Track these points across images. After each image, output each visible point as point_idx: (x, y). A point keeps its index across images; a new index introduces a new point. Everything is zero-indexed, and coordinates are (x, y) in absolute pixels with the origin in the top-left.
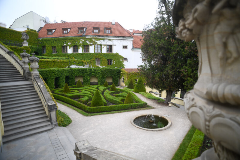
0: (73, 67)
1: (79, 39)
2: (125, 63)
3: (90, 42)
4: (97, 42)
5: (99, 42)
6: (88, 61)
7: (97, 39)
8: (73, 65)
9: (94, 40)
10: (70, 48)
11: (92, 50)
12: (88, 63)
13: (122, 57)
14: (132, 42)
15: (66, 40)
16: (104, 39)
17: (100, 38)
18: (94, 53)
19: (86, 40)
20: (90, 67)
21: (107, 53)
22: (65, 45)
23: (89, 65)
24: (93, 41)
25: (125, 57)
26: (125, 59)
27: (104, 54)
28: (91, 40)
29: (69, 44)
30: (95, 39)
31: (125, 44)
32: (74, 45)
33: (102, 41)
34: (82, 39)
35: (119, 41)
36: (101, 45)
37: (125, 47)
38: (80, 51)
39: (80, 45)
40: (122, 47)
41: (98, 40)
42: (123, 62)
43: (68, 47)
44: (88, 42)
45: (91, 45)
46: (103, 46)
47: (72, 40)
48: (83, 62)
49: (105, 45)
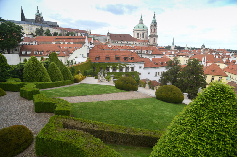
1: (117, 64)
2: (140, 76)
4: (127, 65)
5: (128, 66)
10: (111, 69)
11: (124, 70)
13: (138, 73)
14: (144, 64)
15: (109, 64)
16: (130, 64)
17: (129, 63)
18: (125, 72)
19: (121, 65)
21: (132, 71)
22: (108, 67)
25: (140, 73)
26: (140, 74)
27: (131, 72)
28: (124, 65)
29: (111, 66)
31: (140, 66)
32: (114, 67)
33: (129, 65)
34: (119, 64)
35: (138, 65)
36: (128, 67)
37: (140, 67)
38: (118, 71)
39: (118, 68)
40: (139, 67)
42: (139, 75)
44: (122, 66)
45: (124, 68)
46: (130, 68)
47: (113, 65)
49: (130, 67)
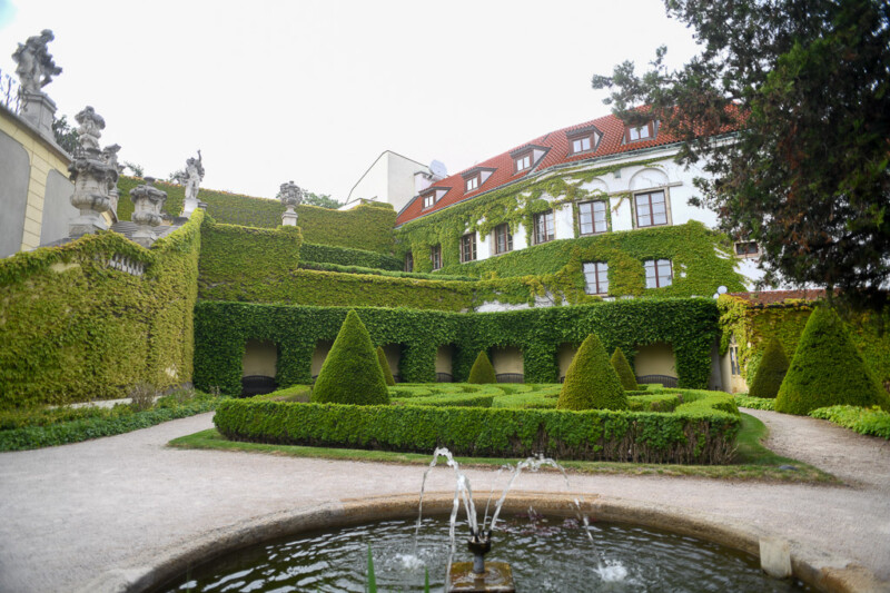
0: (490, 308)
1: (514, 193)
2: (748, 268)
3: (555, 193)
4: (585, 186)
5: (592, 188)
6: (547, 277)
7: (585, 172)
8: (491, 301)
9: (569, 182)
10: (483, 239)
11: (562, 226)
12: (547, 285)
15: (469, 209)
16: (615, 170)
17: (597, 164)
18: (572, 236)
19: (538, 189)
20: (558, 302)
21: (641, 229)
22: (468, 231)
23: (552, 297)
24: (566, 187)
26: (749, 247)
27: (626, 237)
28: (556, 184)
29: (480, 223)
30: (574, 176)
32: (496, 221)
33: (609, 177)
34: (524, 189)
36: (604, 199)
39: (518, 216)
41: (589, 180)
42: (734, 262)
43: (478, 236)
44: (546, 196)
45: (558, 205)
46: (614, 202)
47: (488, 206)
48: (526, 286)
49: (622, 195)
